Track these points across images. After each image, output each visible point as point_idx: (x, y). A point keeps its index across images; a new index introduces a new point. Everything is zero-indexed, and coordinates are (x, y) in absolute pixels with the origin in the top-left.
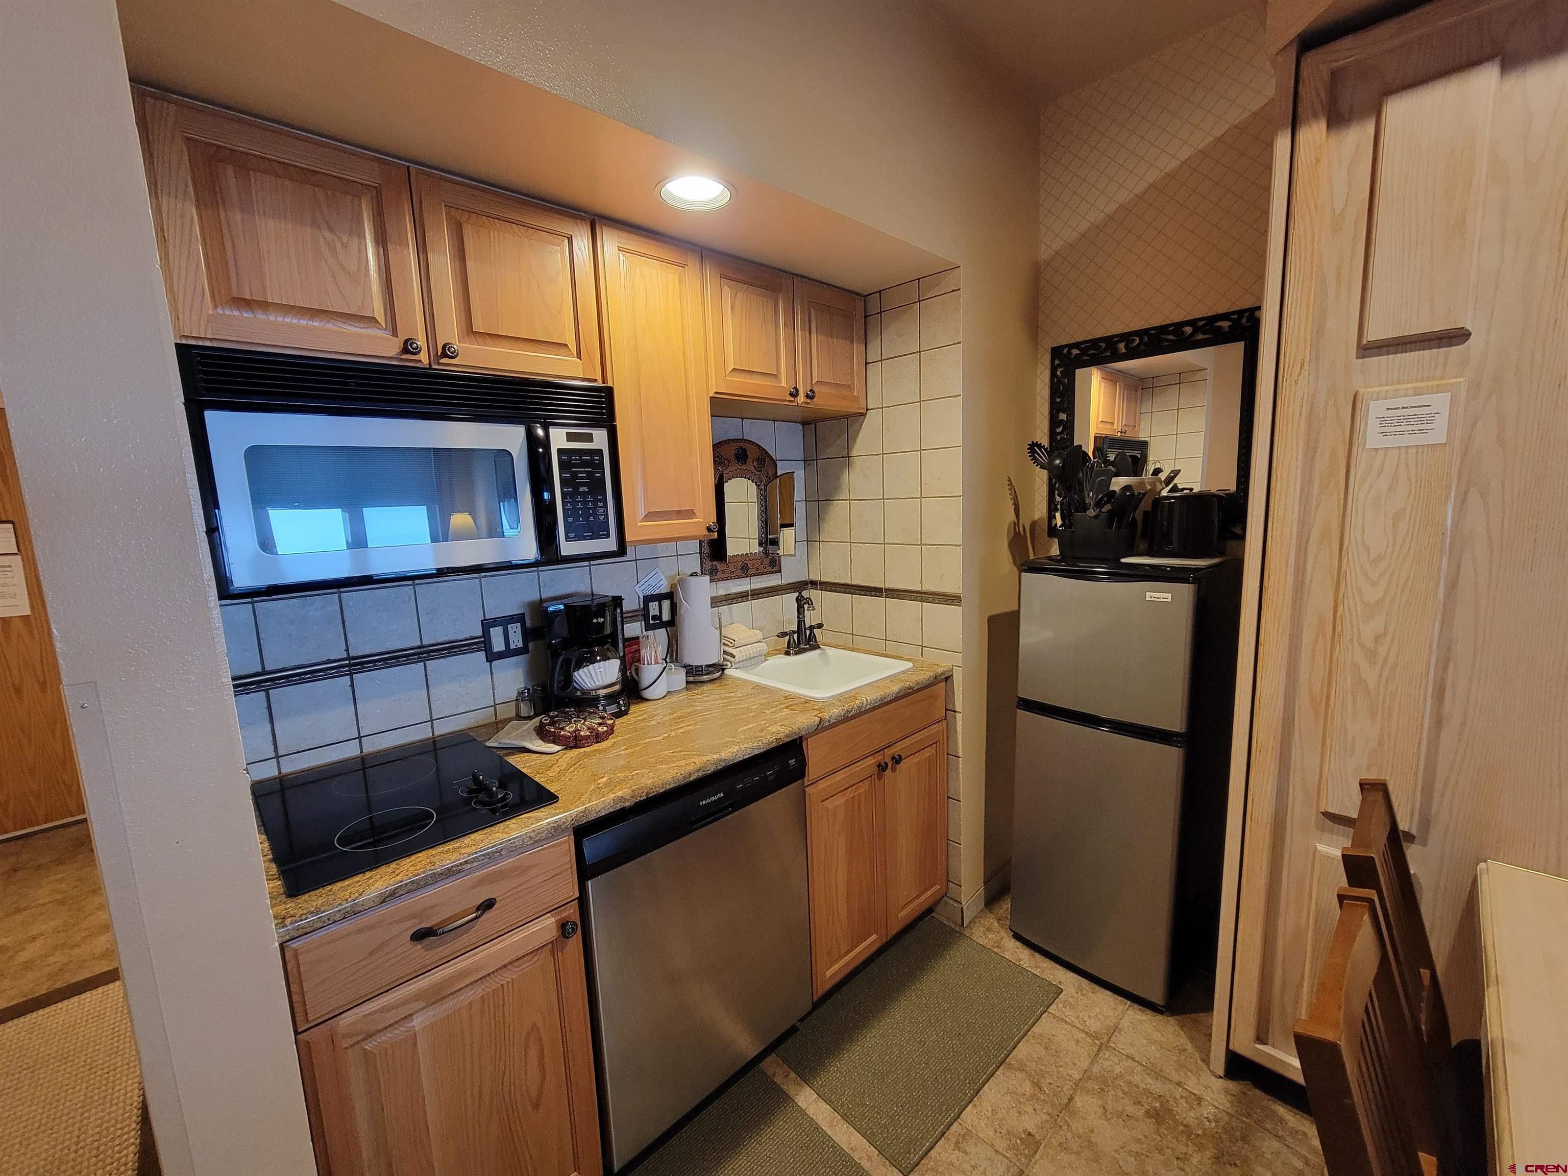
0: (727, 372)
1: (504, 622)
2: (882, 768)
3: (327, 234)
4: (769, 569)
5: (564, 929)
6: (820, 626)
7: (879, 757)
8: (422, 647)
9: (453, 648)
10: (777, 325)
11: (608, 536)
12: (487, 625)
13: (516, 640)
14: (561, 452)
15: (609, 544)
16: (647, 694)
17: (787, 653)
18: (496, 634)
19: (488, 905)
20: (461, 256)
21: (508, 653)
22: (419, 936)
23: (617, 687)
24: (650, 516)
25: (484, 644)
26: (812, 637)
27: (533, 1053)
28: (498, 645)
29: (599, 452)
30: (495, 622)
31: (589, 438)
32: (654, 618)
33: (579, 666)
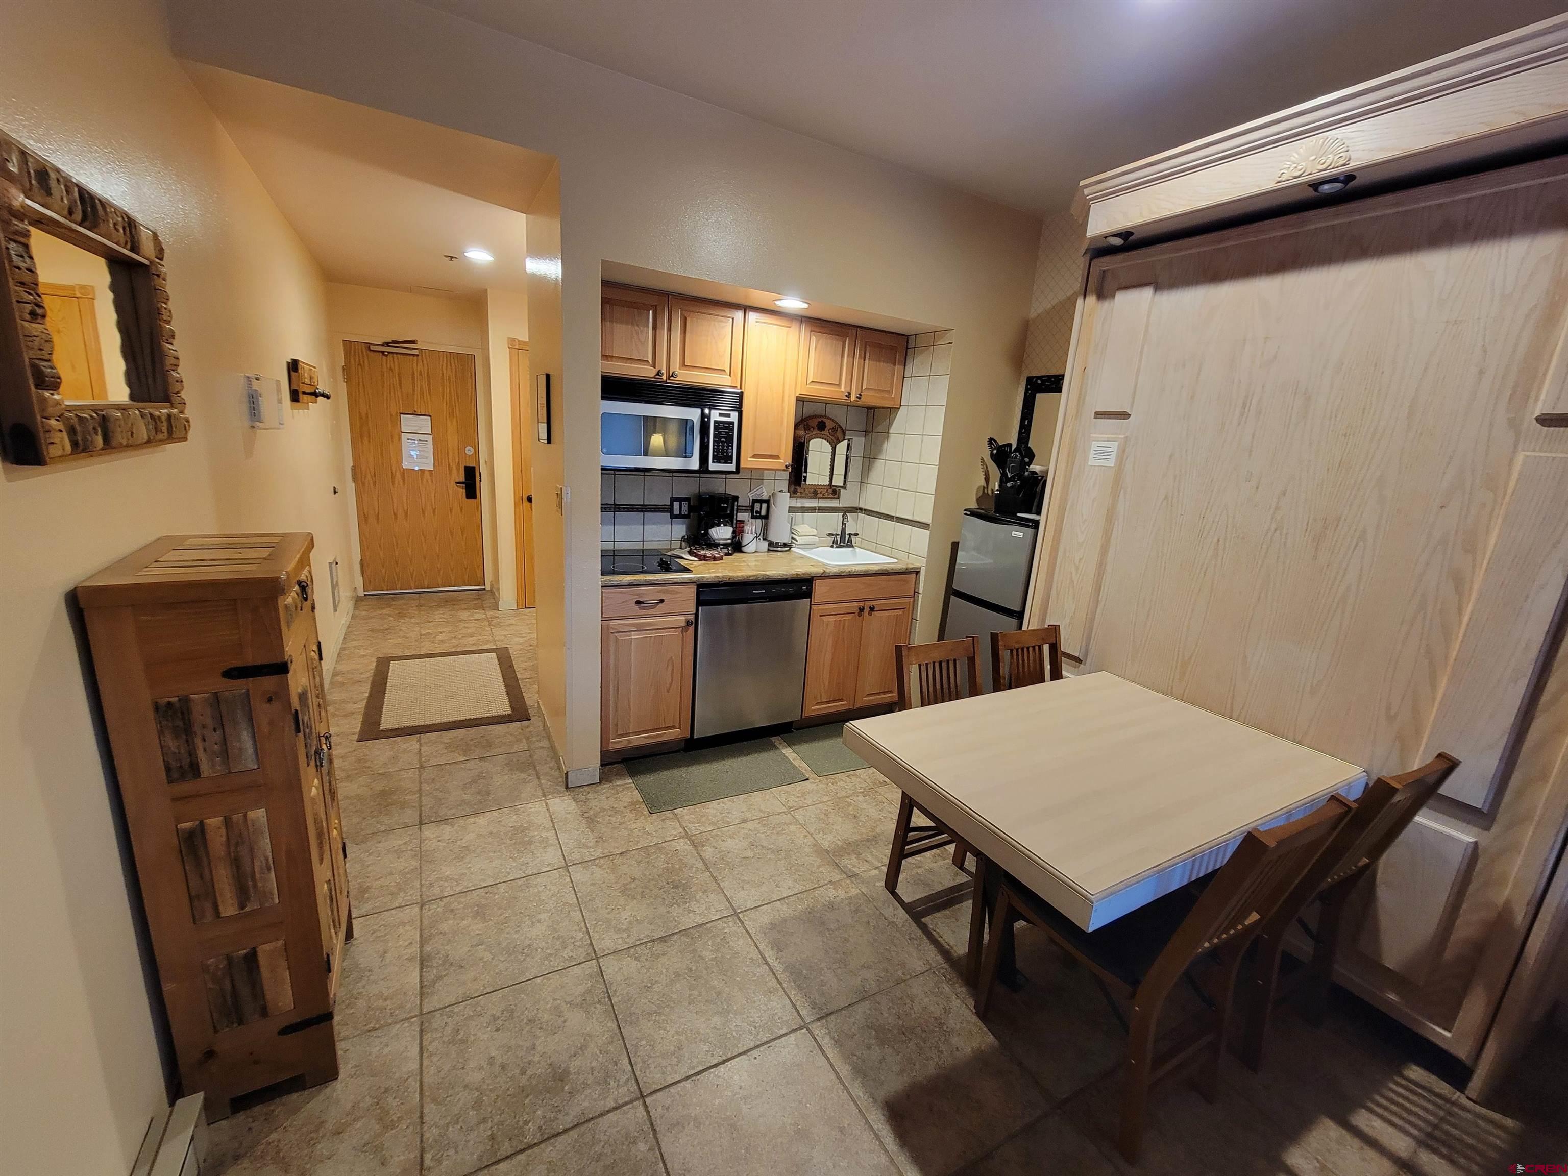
0: (808, 382)
1: (680, 500)
2: (861, 610)
3: (636, 328)
4: (831, 496)
5: (688, 623)
6: (857, 535)
7: (861, 604)
8: (644, 505)
9: (656, 509)
10: (842, 356)
11: (732, 463)
12: (673, 500)
13: (685, 510)
14: (716, 422)
15: (732, 467)
16: (744, 549)
17: (832, 547)
18: (676, 505)
19: (662, 601)
20: (684, 331)
21: (680, 516)
22: (638, 603)
23: (729, 541)
24: (754, 456)
25: (670, 509)
26: (850, 541)
27: (670, 668)
28: (676, 512)
29: (733, 423)
30: (677, 499)
31: (729, 416)
32: (757, 512)
33: (712, 527)
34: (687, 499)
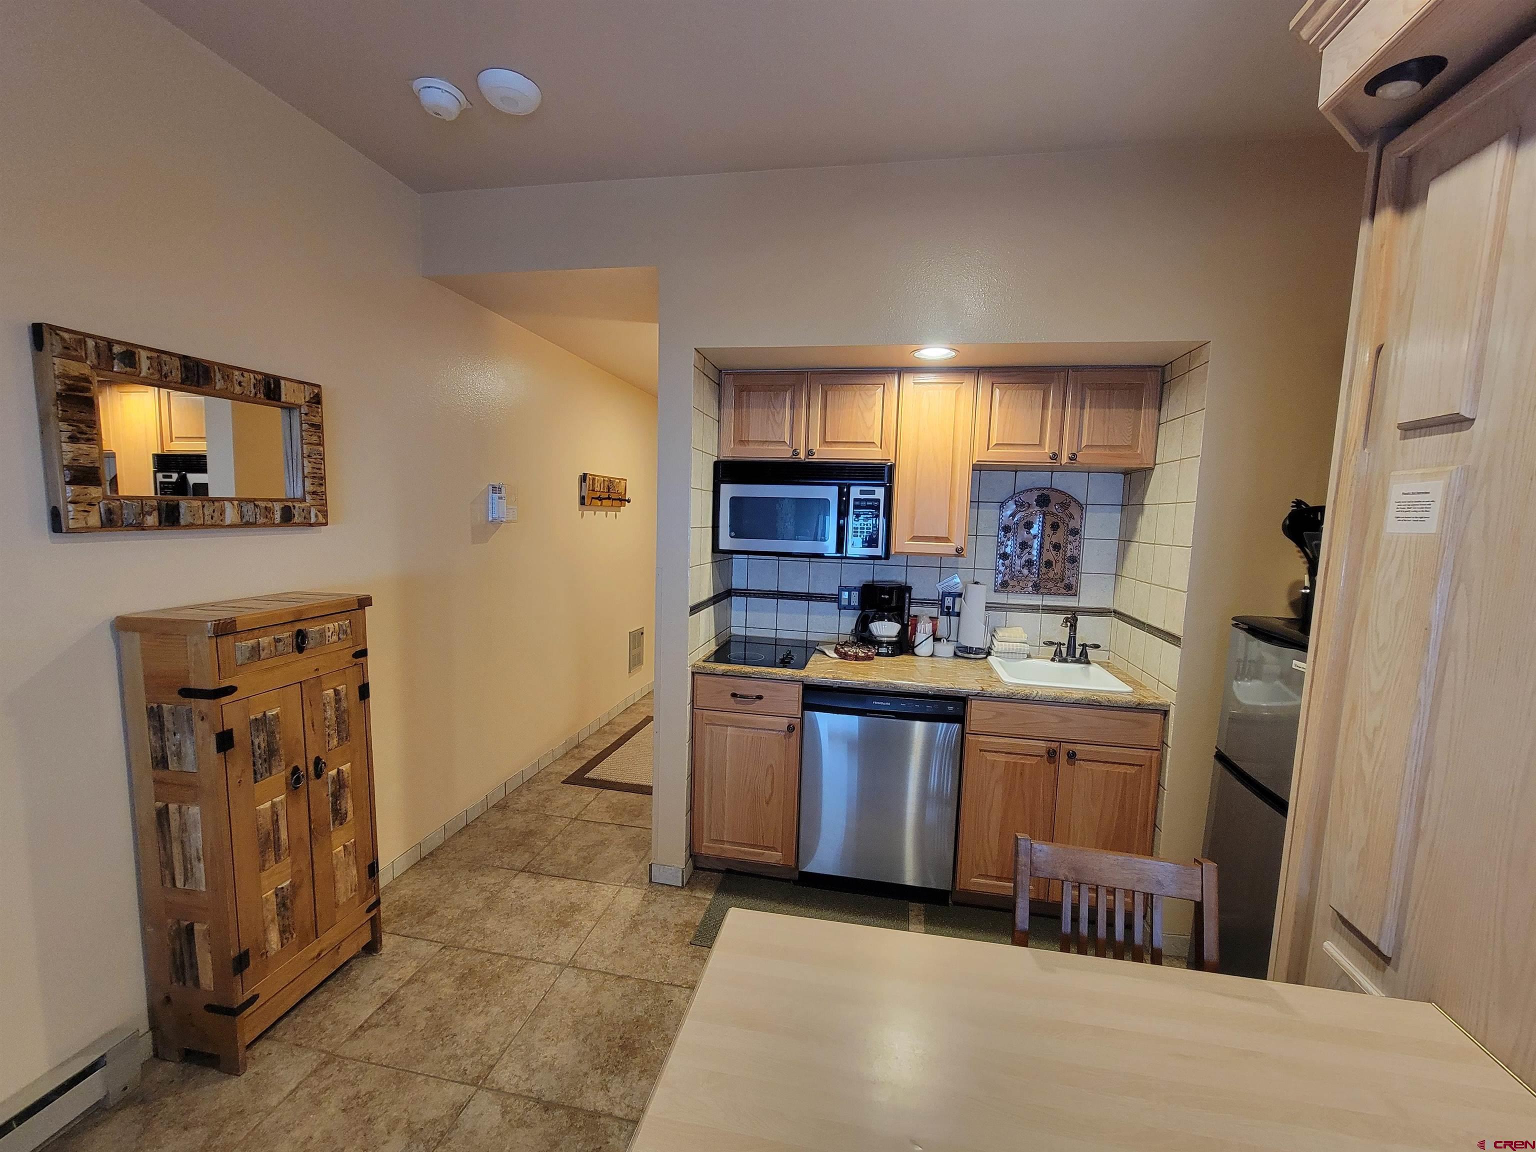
0: (990, 447)
1: (849, 590)
2: (1052, 755)
3: (774, 410)
4: (1064, 591)
5: (791, 729)
6: (1097, 647)
7: (1054, 745)
8: (809, 593)
9: (822, 598)
10: (1045, 408)
11: (877, 547)
12: (842, 589)
13: (855, 601)
14: (855, 500)
15: (879, 551)
16: (917, 650)
17: (1053, 660)
18: (845, 595)
19: (760, 697)
20: (825, 407)
21: (849, 607)
22: (734, 695)
23: (894, 639)
24: (914, 538)
25: (836, 599)
26: (1084, 654)
27: (770, 777)
28: (844, 603)
29: (878, 500)
30: (846, 589)
31: (873, 493)
32: (948, 608)
33: (872, 621)
34: (855, 589)
